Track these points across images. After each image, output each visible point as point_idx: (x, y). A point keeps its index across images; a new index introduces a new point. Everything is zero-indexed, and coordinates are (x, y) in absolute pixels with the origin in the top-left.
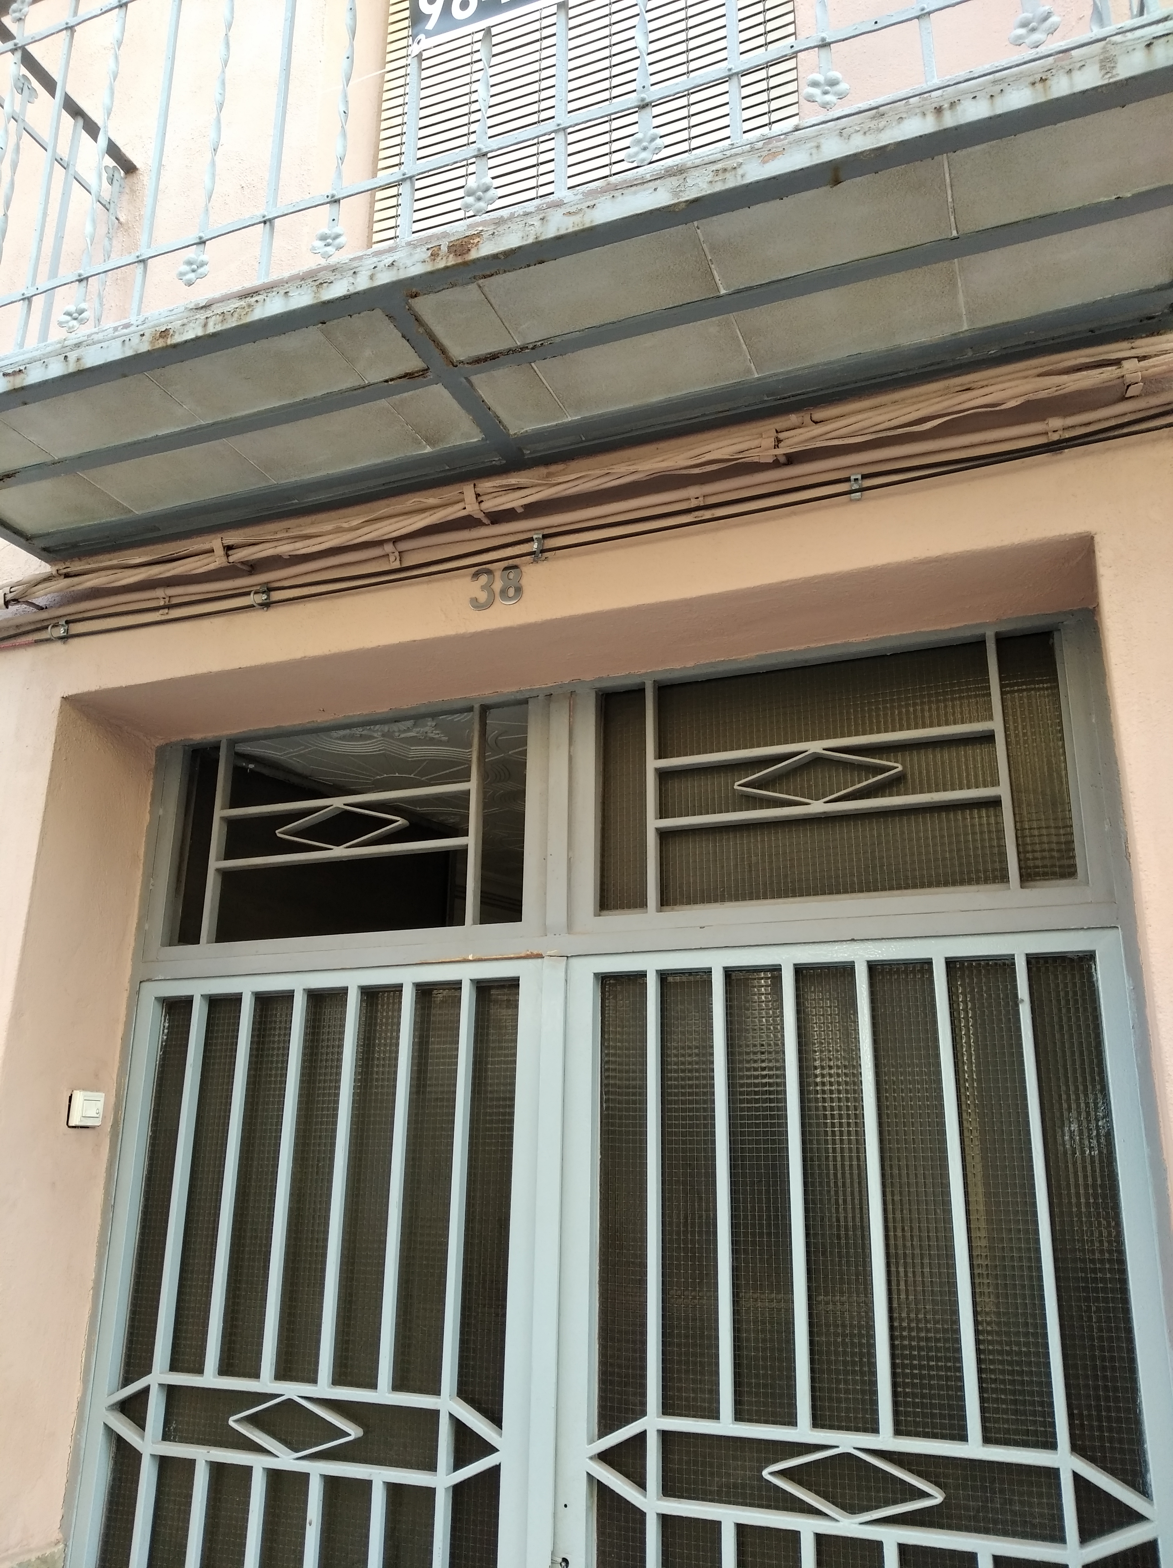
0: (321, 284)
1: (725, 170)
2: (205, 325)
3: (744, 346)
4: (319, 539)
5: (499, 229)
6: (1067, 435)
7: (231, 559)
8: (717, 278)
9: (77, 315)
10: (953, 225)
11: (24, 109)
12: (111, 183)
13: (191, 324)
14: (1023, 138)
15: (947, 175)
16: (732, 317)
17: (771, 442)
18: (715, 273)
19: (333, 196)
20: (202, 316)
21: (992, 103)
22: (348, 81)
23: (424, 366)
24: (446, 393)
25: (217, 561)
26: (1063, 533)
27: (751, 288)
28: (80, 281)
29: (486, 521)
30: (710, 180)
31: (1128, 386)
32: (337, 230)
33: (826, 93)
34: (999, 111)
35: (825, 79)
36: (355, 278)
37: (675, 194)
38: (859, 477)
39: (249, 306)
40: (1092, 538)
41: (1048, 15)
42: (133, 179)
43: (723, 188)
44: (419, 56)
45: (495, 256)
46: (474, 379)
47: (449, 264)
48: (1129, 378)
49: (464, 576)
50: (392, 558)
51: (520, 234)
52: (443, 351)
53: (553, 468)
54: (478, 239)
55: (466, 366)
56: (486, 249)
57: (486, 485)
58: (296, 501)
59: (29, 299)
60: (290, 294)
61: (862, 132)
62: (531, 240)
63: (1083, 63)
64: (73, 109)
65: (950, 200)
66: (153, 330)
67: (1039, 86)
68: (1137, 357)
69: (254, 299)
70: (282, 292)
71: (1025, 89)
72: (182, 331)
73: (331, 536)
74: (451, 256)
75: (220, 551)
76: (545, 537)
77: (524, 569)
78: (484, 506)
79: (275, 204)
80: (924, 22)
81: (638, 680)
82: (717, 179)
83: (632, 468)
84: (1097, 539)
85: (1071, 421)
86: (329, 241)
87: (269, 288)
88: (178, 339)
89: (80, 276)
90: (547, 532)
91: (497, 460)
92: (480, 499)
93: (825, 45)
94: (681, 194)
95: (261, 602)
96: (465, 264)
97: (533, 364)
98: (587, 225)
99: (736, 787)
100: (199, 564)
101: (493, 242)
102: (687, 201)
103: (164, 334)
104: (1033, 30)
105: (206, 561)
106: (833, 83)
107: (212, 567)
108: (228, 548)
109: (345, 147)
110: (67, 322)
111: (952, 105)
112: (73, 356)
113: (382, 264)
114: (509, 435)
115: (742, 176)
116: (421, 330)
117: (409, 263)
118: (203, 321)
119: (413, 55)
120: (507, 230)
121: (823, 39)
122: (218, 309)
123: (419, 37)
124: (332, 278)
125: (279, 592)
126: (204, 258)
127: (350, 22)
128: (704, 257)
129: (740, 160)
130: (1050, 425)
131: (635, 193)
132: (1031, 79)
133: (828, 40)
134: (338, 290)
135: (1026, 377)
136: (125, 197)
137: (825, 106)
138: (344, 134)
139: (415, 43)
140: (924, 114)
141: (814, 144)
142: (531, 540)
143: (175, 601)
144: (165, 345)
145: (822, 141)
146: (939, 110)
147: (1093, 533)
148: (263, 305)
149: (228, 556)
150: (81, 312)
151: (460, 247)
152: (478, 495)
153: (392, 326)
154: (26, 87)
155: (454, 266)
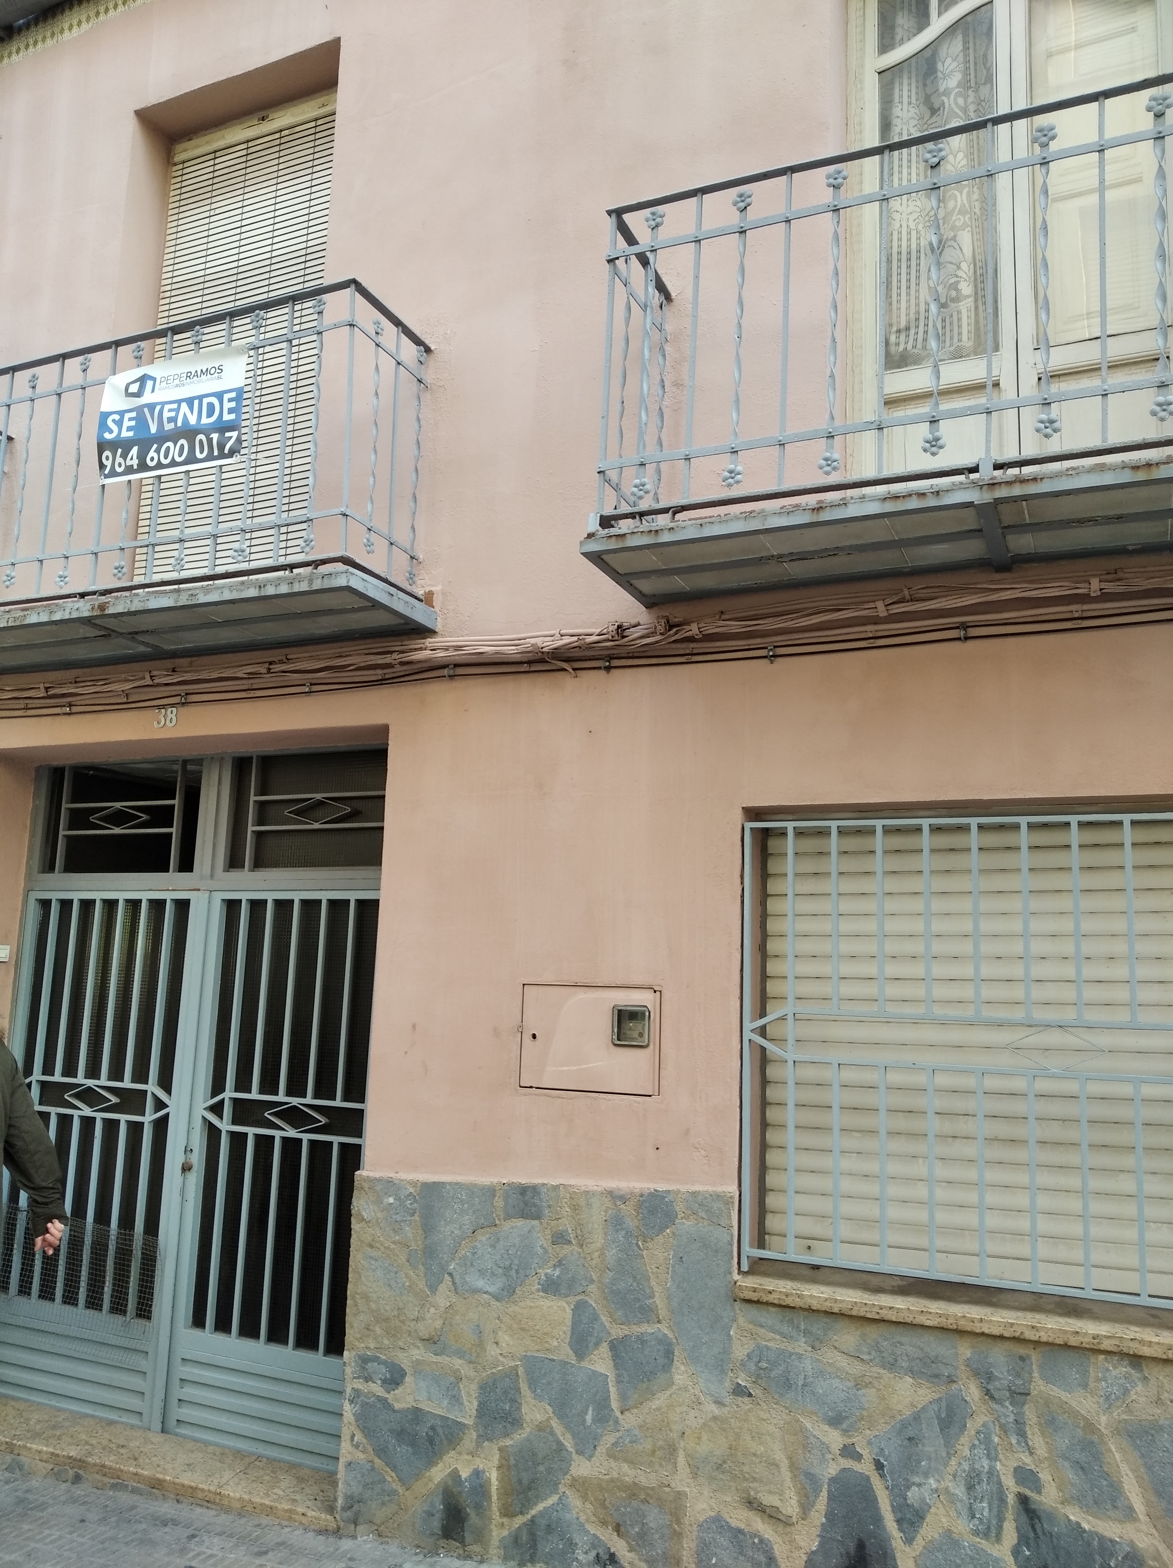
0: (52, 612)
2: (8, 622)
5: (115, 602)
19: (65, 555)
20: (7, 616)
21: (276, 589)
22: (74, 489)
23: (108, 634)
24: (125, 640)
26: (379, 723)
30: (187, 598)
32: (66, 574)
36: (64, 612)
46: (135, 637)
47: (98, 614)
50: (124, 698)
51: (123, 606)
52: (114, 631)
54: (108, 605)
56: (111, 610)
57: (156, 672)
63: (304, 579)
68: (400, 651)
69: (27, 613)
70: (37, 612)
74: (99, 610)
75: (43, 690)
76: (186, 695)
81: (249, 755)
84: (390, 727)
86: (62, 579)
90: (187, 692)
92: (152, 679)
95: (67, 711)
99: (286, 813)
100: (34, 693)
101: (113, 608)
105: (38, 693)
107: (41, 694)
108: (47, 688)
109: (72, 527)
111: (264, 586)
114: (165, 650)
117: (84, 610)
120: (119, 603)
122: (13, 614)
123: (103, 477)
124: (56, 610)
125: (74, 708)
126: (13, 574)
127: (77, 455)
128: (203, 614)
134: (58, 616)
139: (101, 480)
142: (180, 695)
143: (29, 706)
147: (389, 724)
148: (30, 617)
149: (47, 692)
151: (102, 607)
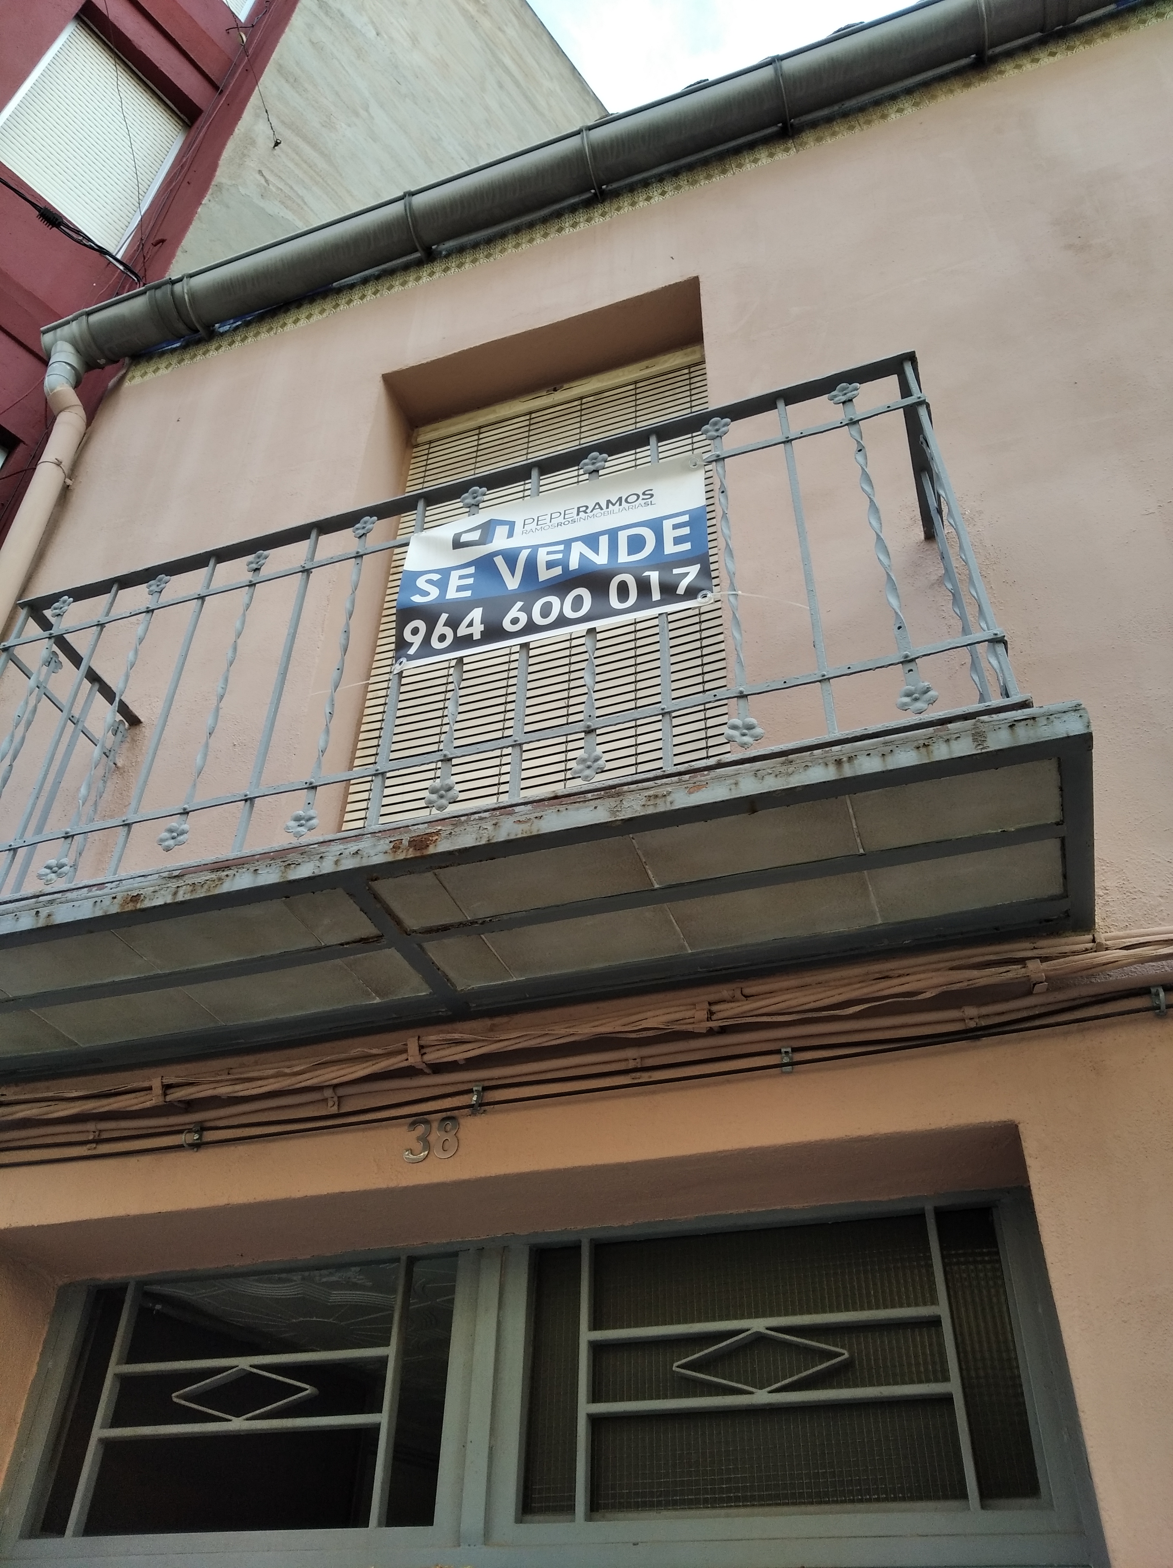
0: (289, 865)
1: (656, 796)
2: (175, 894)
3: (677, 928)
4: (260, 1083)
5: (455, 830)
6: (983, 1023)
7: (168, 1098)
8: (651, 876)
9: (56, 869)
10: (860, 844)
11: (47, 680)
12: (115, 734)
13: (162, 892)
14: (913, 787)
15: (851, 810)
16: (665, 906)
17: (703, 1014)
18: (650, 872)
19: (311, 783)
20: (173, 884)
21: (884, 760)
22: (336, 687)
23: (379, 933)
24: (398, 955)
25: (153, 1100)
26: (987, 1120)
27: (683, 884)
28: (66, 838)
29: (427, 1071)
30: (643, 803)
31: (1034, 985)
32: (312, 813)
33: (744, 735)
34: (890, 767)
35: (743, 723)
36: (321, 863)
37: (613, 812)
38: (789, 1050)
39: (220, 879)
40: (1017, 1126)
41: (927, 690)
42: (136, 731)
43: (655, 812)
44: (400, 675)
45: (450, 853)
46: (426, 945)
47: (408, 857)
48: (1034, 977)
49: (401, 1125)
50: (330, 1103)
51: (474, 836)
52: (398, 922)
53: (497, 1020)
54: (437, 837)
55: (419, 935)
56: (443, 846)
57: (432, 1037)
58: (243, 1041)
59: (15, 850)
60: (259, 872)
61: (773, 775)
62: (483, 842)
63: (958, 735)
64: (93, 677)
65: (855, 827)
66: (125, 893)
67: (923, 750)
68: (1041, 957)
69: (225, 873)
70: (252, 869)
71: (911, 752)
72: (152, 897)
73: (271, 1080)
74: (411, 850)
75: (158, 1090)
76: (485, 1089)
77: (462, 1121)
78: (427, 1058)
79: (258, 785)
80: (825, 685)
81: (574, 1237)
82: (649, 803)
83: (571, 1031)
84: (1021, 1128)
85: (985, 1010)
86: (303, 822)
87: (239, 863)
88: (147, 904)
89: (66, 833)
90: (487, 1084)
91: (443, 1011)
92: (423, 1051)
93: (742, 696)
94: (618, 813)
95: (190, 1142)
96: (423, 857)
97: (483, 936)
98: (535, 833)
99: (674, 1369)
100: (135, 1101)
101: (450, 841)
102: (622, 820)
103: (136, 899)
104: (916, 699)
105: (142, 1099)
106: (750, 727)
107: (148, 1104)
108: (167, 1088)
109: (327, 742)
110: (47, 875)
111: (850, 759)
112: (44, 912)
113: (347, 851)
114: (456, 991)
115: (671, 803)
116: (378, 906)
117: (372, 853)
118: (173, 890)
119: (395, 673)
120: (463, 832)
121: (741, 692)
122: (190, 879)
123: (401, 660)
124: (300, 861)
125: (212, 1132)
126: (185, 827)
127: (343, 642)
128: (638, 860)
129: (669, 789)
130: (967, 1013)
131: (578, 809)
132: (916, 744)
133: (745, 693)
134: (305, 871)
135: (939, 970)
136: (126, 745)
137: (743, 745)
138: (327, 731)
139: (397, 665)
140: (827, 765)
141: (733, 781)
142: (470, 1091)
143: (105, 1136)
144: (134, 909)
145: (740, 779)
146: (839, 763)
147: (1017, 1122)
148: (233, 880)
149: (165, 1095)
150: (61, 866)
151: (419, 843)
152: (421, 1047)
153: (352, 901)
154: (53, 661)
155: (412, 858)
